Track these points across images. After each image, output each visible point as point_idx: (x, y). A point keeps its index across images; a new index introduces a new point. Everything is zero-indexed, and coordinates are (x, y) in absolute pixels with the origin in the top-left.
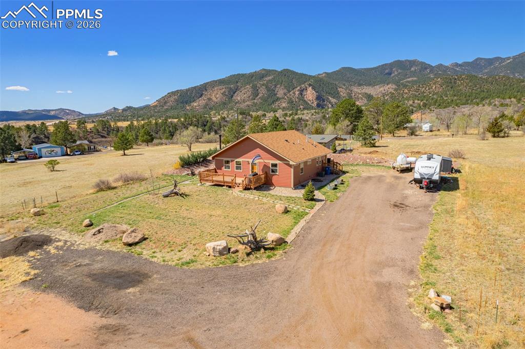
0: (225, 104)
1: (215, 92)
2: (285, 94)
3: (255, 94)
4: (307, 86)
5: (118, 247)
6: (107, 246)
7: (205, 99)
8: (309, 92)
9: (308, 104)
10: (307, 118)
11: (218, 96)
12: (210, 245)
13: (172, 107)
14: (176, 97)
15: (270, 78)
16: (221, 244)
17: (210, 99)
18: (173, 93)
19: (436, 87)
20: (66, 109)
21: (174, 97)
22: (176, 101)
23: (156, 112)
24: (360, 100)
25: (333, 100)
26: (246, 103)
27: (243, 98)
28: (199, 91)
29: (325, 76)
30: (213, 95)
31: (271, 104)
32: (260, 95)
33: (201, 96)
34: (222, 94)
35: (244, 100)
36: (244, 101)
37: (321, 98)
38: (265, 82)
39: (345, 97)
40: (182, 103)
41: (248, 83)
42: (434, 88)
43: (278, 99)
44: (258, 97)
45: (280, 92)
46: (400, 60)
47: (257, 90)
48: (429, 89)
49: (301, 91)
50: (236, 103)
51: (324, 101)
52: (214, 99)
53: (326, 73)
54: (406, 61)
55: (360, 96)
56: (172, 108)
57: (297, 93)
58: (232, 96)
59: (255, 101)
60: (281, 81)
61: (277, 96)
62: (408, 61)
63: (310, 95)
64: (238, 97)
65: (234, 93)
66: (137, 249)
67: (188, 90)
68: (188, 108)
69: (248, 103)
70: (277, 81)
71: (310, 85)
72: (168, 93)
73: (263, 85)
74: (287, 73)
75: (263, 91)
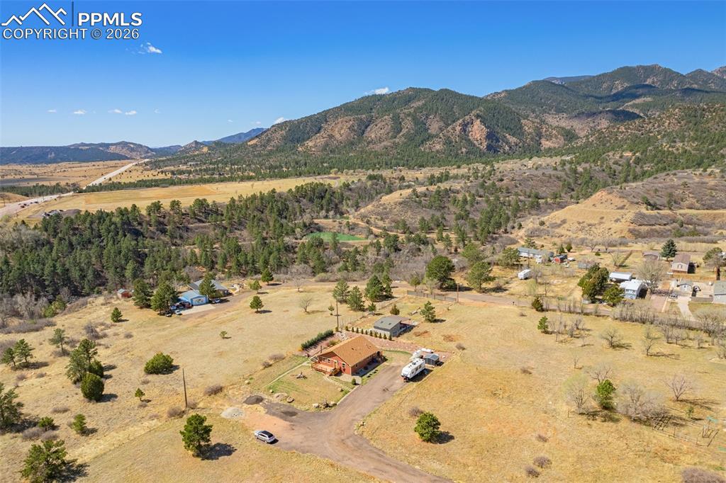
0: (352, 144)
1: (339, 126)
2: (441, 130)
3: (397, 129)
4: (473, 118)
5: (285, 403)
6: (282, 402)
7: (324, 136)
8: (476, 127)
9: (474, 145)
10: (459, 188)
11: (342, 132)
12: (314, 405)
13: (278, 147)
14: (284, 132)
15: (420, 103)
16: (317, 405)
17: (331, 136)
18: (280, 126)
19: (669, 124)
20: (130, 143)
21: (281, 133)
22: (284, 138)
23: (255, 156)
24: (554, 139)
25: (512, 140)
26: (383, 144)
27: (379, 135)
28: (316, 123)
29: (505, 97)
30: (337, 129)
31: (419, 146)
32: (404, 131)
33: (319, 131)
34: (349, 128)
35: (380, 138)
36: (380, 140)
37: (494, 136)
38: (412, 111)
39: (531, 133)
40: (292, 141)
41: (386, 111)
42: (666, 124)
43: (430, 137)
44: (401, 134)
45: (434, 126)
46: (629, 66)
47: (400, 123)
48: (659, 126)
49: (465, 126)
50: (369, 143)
51: (498, 141)
52: (337, 136)
53: (506, 91)
54: (639, 67)
55: (554, 132)
56: (279, 150)
57: (458, 128)
58: (364, 131)
59: (397, 140)
60: (435, 109)
61: (429, 131)
62: (643, 67)
63: (478, 131)
64: (372, 133)
65: (366, 128)
66: (292, 404)
67: (300, 122)
68: (300, 149)
69: (385, 143)
70: (429, 108)
71: (478, 116)
72: (273, 126)
73: (409, 115)
74: (446, 95)
75: (408, 125)
